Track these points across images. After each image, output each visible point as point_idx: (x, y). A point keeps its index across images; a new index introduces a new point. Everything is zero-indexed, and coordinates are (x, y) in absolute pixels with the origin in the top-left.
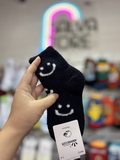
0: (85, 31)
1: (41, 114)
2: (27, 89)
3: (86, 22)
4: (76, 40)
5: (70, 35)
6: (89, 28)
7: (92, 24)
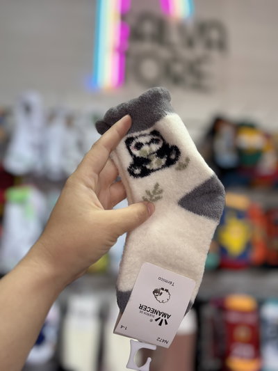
0: (199, 50)
1: (111, 243)
2: (92, 183)
6: (209, 44)
7: (214, 35)
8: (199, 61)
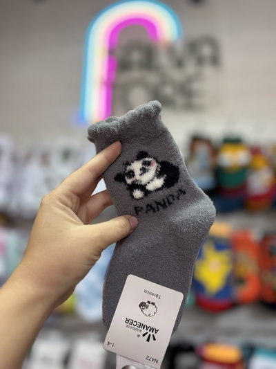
3: (193, 46)
4: (168, 91)
5: (152, 78)
6: (200, 61)
7: (206, 51)
8: (189, 80)
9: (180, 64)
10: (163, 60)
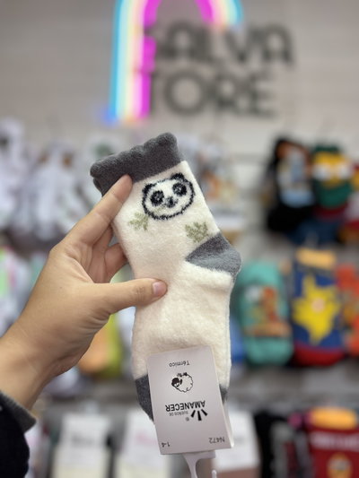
9: (242, 57)
10: (220, 49)
